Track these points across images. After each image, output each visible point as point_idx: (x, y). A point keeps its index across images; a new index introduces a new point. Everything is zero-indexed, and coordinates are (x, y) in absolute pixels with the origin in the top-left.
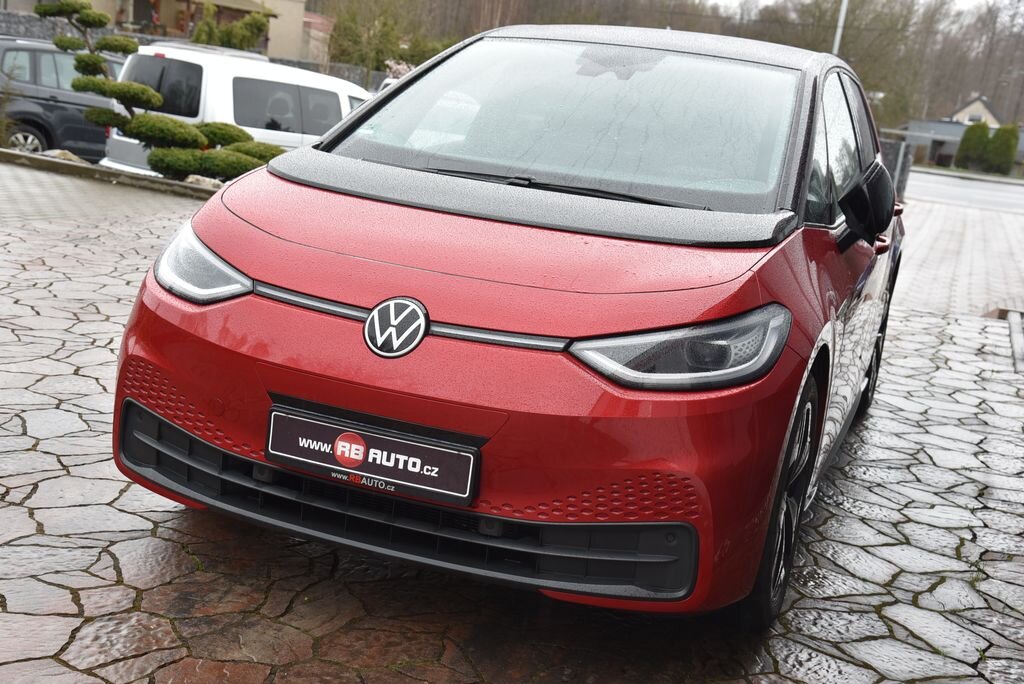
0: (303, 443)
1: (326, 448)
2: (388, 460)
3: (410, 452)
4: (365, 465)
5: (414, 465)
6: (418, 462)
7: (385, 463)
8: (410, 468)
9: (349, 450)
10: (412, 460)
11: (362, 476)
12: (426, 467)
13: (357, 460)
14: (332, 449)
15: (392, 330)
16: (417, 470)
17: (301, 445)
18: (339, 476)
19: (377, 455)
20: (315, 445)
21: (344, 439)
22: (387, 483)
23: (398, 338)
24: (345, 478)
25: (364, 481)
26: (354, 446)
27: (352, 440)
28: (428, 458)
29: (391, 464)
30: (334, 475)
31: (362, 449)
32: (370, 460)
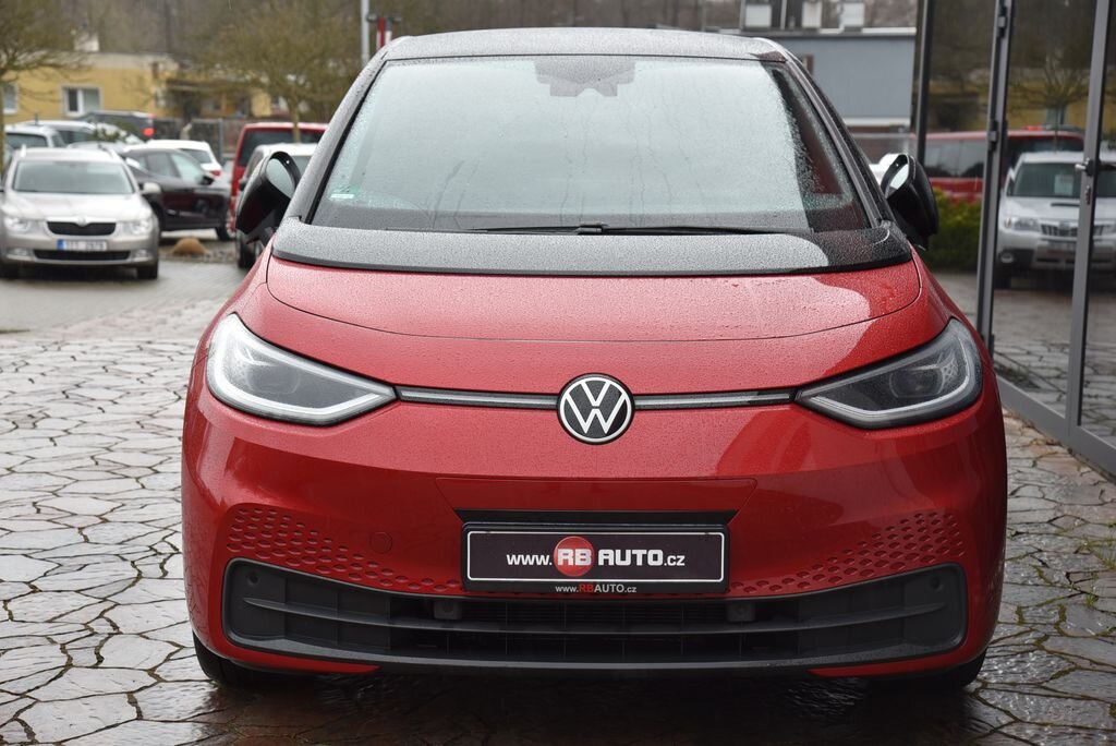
0: (512, 560)
1: (543, 560)
2: (623, 558)
3: (648, 544)
4: (595, 570)
5: (655, 558)
6: (660, 553)
7: (619, 563)
8: (651, 562)
9: (573, 556)
10: (651, 553)
11: (595, 584)
12: (669, 558)
13: (585, 567)
14: (551, 560)
15: (597, 412)
16: (660, 562)
17: (510, 563)
18: (566, 589)
19: (609, 556)
20: (528, 560)
21: (565, 546)
22: (626, 585)
23: (606, 420)
24: (573, 589)
25: (598, 588)
26: (579, 551)
27: (574, 545)
28: (670, 547)
29: (628, 562)
30: (558, 589)
31: (588, 552)
32: (601, 563)
